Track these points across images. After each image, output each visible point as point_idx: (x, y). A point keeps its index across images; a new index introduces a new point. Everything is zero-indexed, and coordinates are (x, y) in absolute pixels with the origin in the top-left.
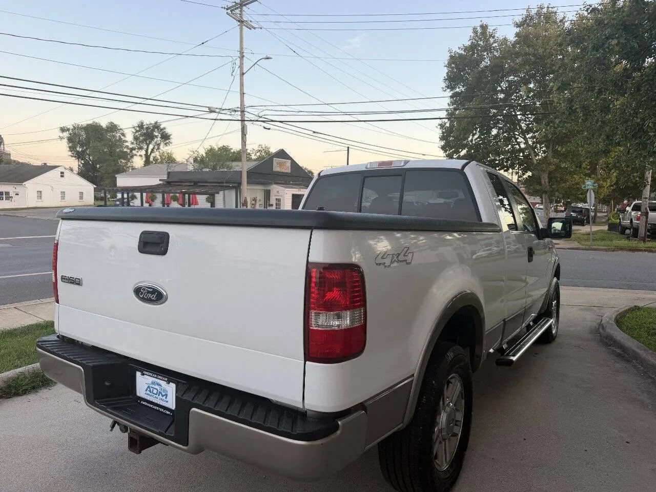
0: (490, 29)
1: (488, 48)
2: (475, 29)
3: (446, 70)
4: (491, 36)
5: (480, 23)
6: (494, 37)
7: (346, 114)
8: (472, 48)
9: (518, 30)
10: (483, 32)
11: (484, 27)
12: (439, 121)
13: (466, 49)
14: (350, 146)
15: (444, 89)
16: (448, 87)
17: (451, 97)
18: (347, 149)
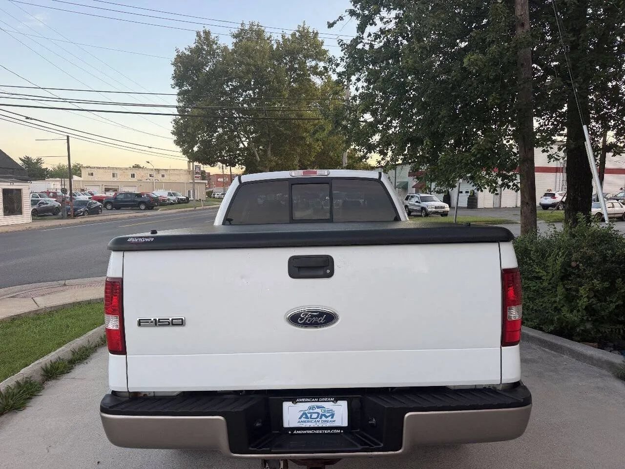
0: (213, 36)
1: (212, 53)
2: (198, 34)
3: (173, 68)
4: (213, 42)
5: (203, 29)
6: (216, 44)
8: (197, 51)
9: (234, 40)
10: (206, 38)
11: (207, 33)
12: (174, 117)
13: (191, 51)
15: (173, 86)
16: (177, 85)
17: (179, 94)
18: (66, 138)
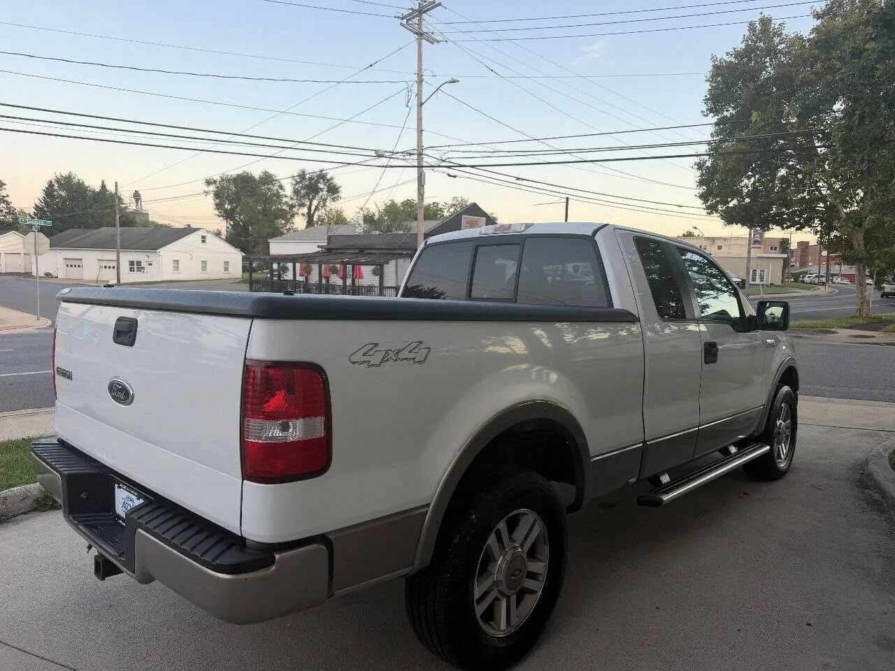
0: (775, 24)
1: (772, 52)
2: (751, 24)
3: (707, 86)
4: (775, 34)
5: (760, 16)
6: (780, 35)
7: (564, 152)
8: (746, 53)
9: (819, 22)
10: (764, 30)
11: (766, 22)
12: (697, 159)
13: (738, 55)
14: (570, 197)
15: (705, 113)
16: (711, 110)
17: (716, 124)
18: (565, 200)
